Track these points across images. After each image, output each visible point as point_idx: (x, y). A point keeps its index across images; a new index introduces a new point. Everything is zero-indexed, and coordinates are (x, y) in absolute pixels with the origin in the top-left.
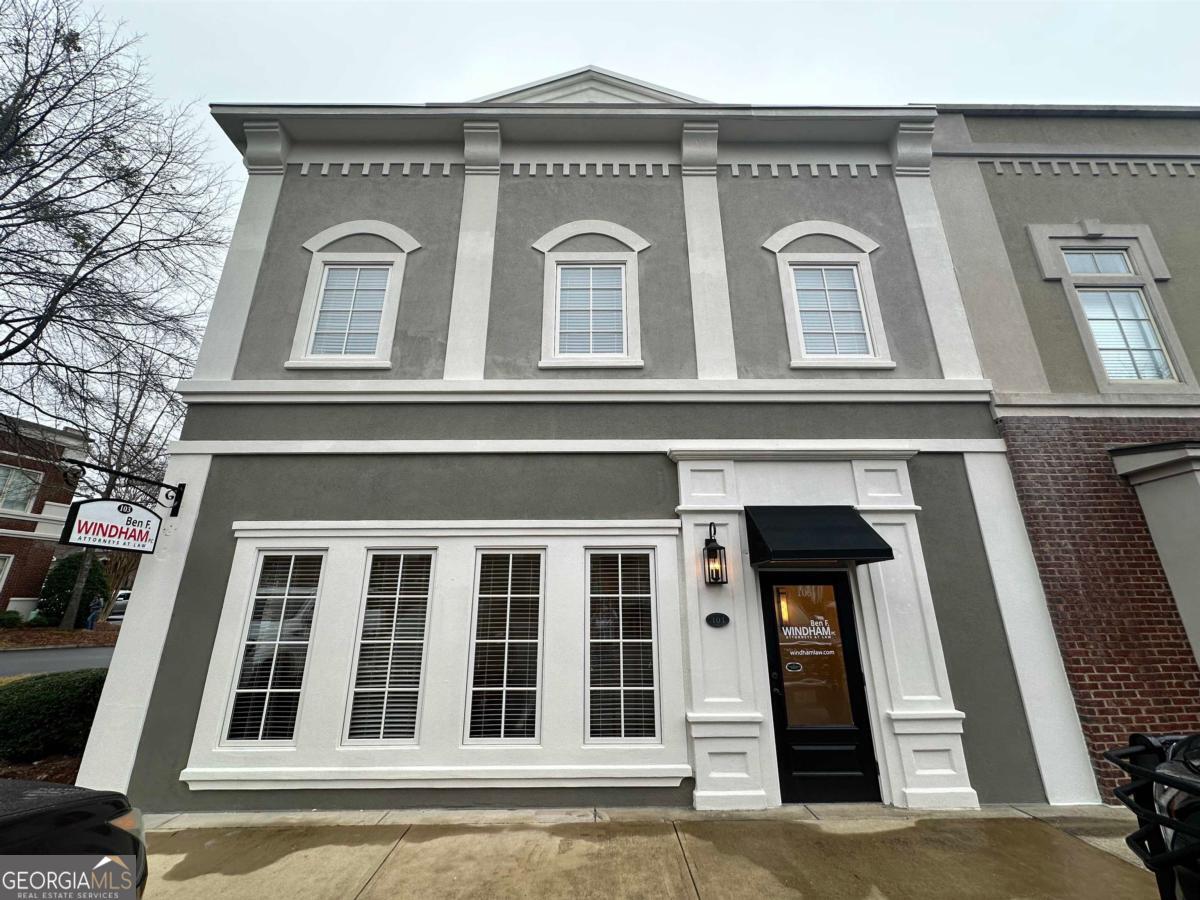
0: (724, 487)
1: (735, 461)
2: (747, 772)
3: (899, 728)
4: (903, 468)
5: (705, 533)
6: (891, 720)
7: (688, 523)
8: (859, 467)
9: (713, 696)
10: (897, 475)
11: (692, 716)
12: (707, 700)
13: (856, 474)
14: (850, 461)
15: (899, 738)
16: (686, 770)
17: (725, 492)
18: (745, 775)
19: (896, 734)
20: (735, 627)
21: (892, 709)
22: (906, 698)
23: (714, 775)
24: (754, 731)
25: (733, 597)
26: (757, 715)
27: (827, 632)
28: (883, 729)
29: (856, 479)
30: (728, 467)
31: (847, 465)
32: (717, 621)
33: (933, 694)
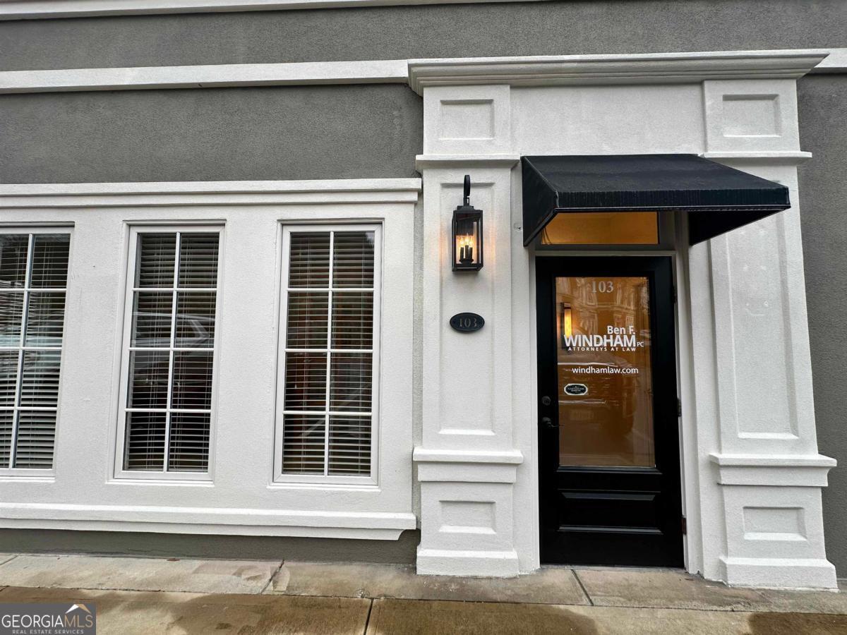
0: (492, 127)
1: (514, 87)
2: (494, 528)
3: (727, 477)
4: (788, 93)
5: (456, 197)
6: (715, 466)
7: (432, 182)
8: (714, 92)
9: (453, 426)
10: (777, 103)
11: (421, 452)
12: (444, 432)
13: (708, 103)
14: (700, 83)
15: (725, 490)
16: (408, 521)
17: (493, 135)
18: (490, 532)
19: (719, 484)
20: (492, 332)
21: (720, 449)
22: (743, 435)
23: (447, 529)
24: (509, 475)
25: (493, 291)
26: (515, 454)
27: (631, 343)
28: (701, 478)
29: (708, 112)
30: (500, 95)
31: (695, 91)
32: (467, 324)
33: (786, 431)
